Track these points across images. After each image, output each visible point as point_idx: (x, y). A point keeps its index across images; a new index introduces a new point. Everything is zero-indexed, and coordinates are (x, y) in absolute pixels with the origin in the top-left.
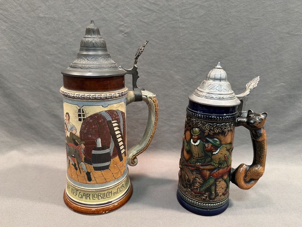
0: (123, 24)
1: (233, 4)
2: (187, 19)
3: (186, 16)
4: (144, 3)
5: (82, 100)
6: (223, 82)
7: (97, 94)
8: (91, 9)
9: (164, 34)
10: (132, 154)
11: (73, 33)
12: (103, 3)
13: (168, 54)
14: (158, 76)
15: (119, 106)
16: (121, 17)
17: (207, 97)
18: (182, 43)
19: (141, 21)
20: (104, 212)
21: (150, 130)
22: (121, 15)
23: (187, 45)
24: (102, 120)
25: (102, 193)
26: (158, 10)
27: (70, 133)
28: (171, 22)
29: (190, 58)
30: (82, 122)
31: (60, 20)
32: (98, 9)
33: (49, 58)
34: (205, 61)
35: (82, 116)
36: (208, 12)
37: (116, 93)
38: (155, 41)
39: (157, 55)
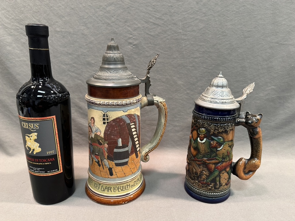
0: (132, 37)
1: (229, 18)
2: (189, 31)
3: (187, 29)
4: (150, 18)
5: (107, 106)
6: (224, 89)
7: (119, 102)
8: (103, 24)
9: (168, 45)
10: (145, 152)
11: (86, 45)
12: (114, 19)
13: (172, 63)
14: (163, 82)
15: (136, 111)
16: (130, 30)
17: (211, 102)
18: (184, 52)
19: (147, 34)
20: (123, 203)
21: (161, 131)
22: (129, 29)
23: (188, 54)
24: (123, 123)
25: (122, 186)
26: (163, 24)
27: (95, 134)
28: (174, 35)
29: (191, 65)
30: (106, 125)
31: (75, 33)
32: (109, 24)
33: (65, 67)
34: (205, 68)
35: (106, 119)
36: (207, 26)
37: (134, 100)
38: (160, 51)
39: (162, 64)
